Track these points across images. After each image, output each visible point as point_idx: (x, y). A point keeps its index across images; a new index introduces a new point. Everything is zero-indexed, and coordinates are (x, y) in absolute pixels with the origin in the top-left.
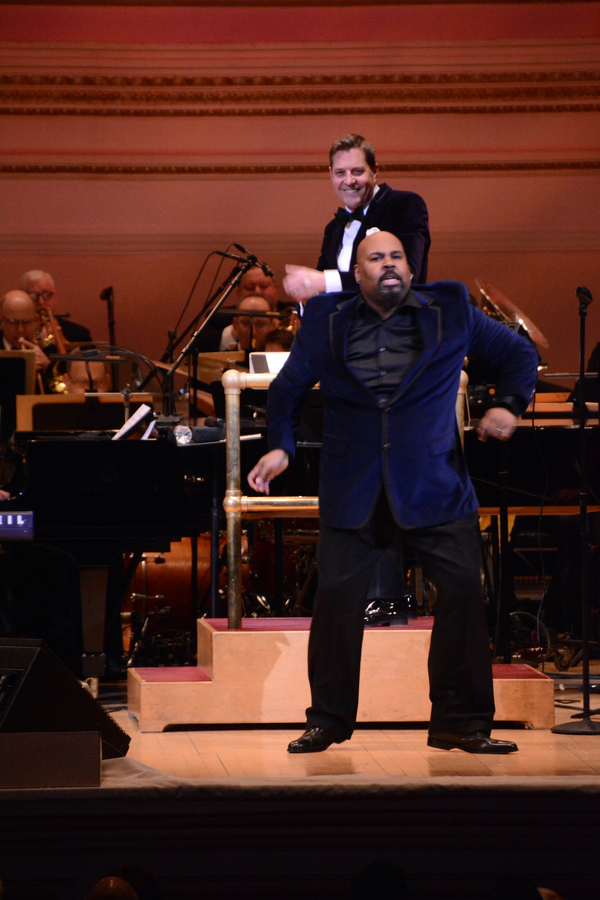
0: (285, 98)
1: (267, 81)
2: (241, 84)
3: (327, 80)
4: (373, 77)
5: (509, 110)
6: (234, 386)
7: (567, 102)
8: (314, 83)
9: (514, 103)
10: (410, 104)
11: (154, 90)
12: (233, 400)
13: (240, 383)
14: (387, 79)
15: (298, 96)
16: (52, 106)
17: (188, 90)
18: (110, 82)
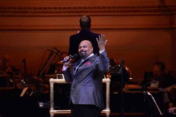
0: (69, 12)
1: (65, 8)
2: (58, 9)
3: (80, 8)
4: (91, 7)
5: (125, 15)
6: (52, 82)
7: (139, 13)
8: (77, 9)
9: (126, 14)
10: (100, 14)
11: (36, 10)
12: (52, 86)
13: (54, 82)
14: (94, 8)
15: (73, 12)
16: (11, 14)
17: (45, 10)
18: (25, 8)
